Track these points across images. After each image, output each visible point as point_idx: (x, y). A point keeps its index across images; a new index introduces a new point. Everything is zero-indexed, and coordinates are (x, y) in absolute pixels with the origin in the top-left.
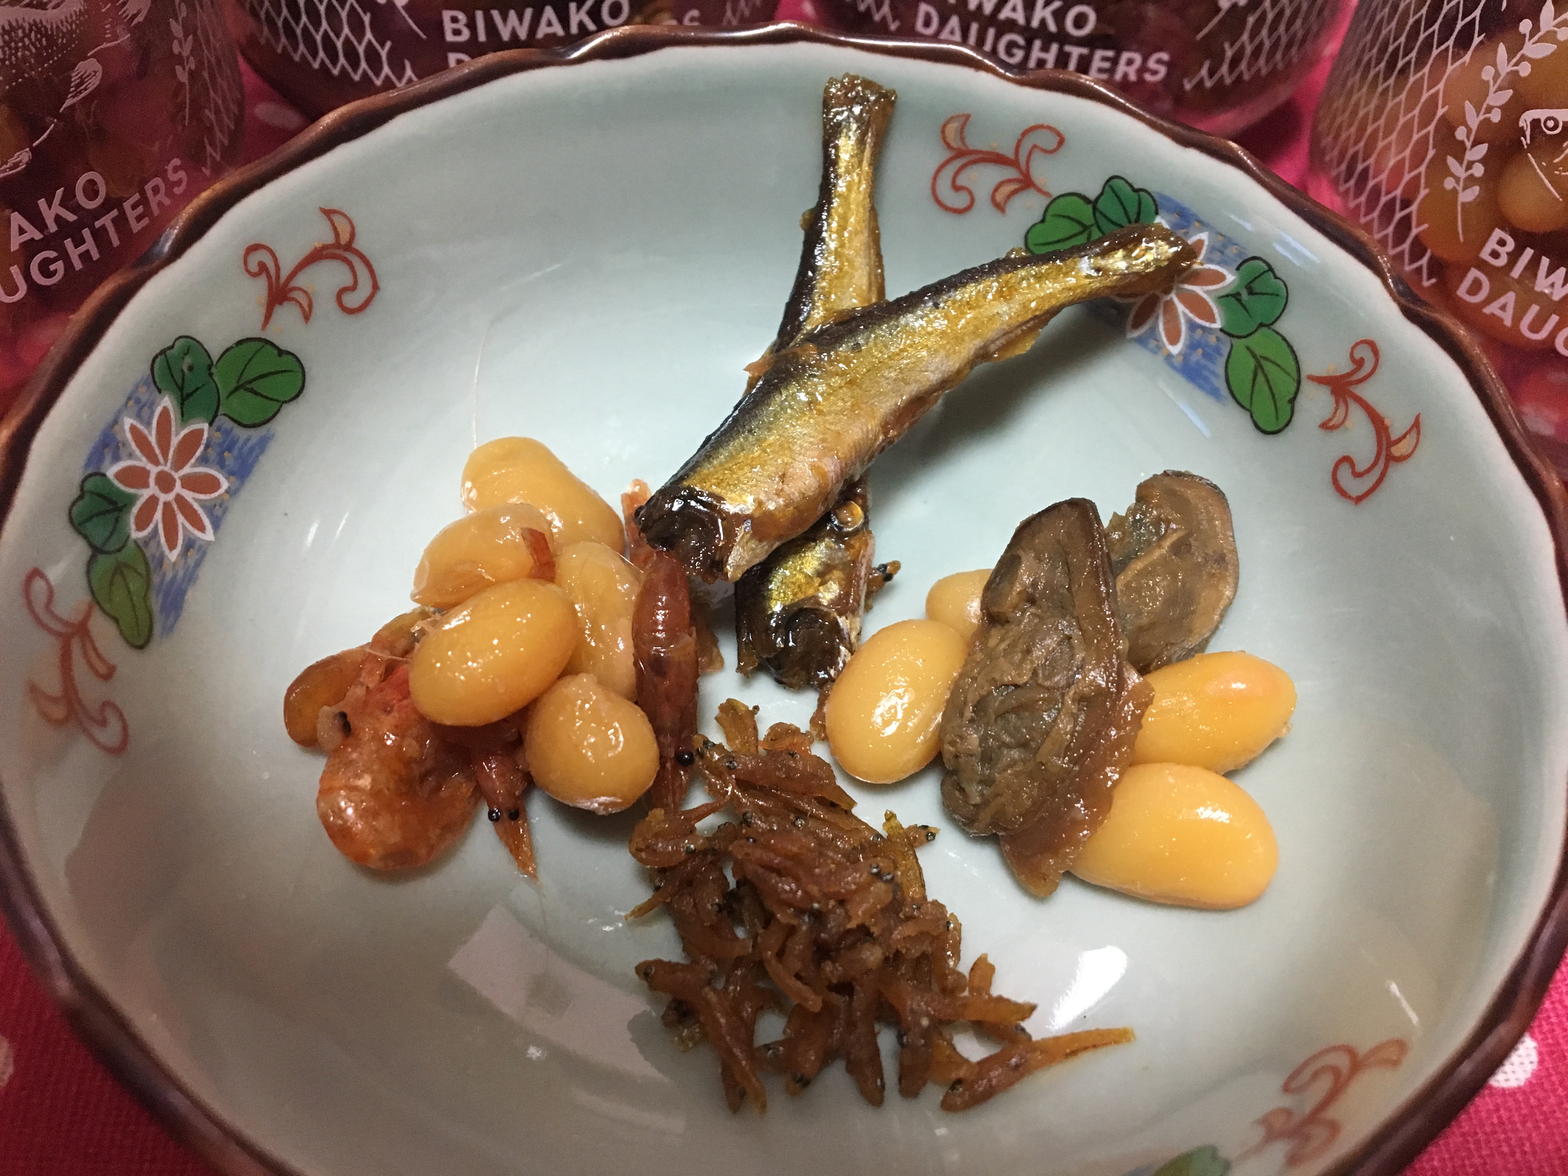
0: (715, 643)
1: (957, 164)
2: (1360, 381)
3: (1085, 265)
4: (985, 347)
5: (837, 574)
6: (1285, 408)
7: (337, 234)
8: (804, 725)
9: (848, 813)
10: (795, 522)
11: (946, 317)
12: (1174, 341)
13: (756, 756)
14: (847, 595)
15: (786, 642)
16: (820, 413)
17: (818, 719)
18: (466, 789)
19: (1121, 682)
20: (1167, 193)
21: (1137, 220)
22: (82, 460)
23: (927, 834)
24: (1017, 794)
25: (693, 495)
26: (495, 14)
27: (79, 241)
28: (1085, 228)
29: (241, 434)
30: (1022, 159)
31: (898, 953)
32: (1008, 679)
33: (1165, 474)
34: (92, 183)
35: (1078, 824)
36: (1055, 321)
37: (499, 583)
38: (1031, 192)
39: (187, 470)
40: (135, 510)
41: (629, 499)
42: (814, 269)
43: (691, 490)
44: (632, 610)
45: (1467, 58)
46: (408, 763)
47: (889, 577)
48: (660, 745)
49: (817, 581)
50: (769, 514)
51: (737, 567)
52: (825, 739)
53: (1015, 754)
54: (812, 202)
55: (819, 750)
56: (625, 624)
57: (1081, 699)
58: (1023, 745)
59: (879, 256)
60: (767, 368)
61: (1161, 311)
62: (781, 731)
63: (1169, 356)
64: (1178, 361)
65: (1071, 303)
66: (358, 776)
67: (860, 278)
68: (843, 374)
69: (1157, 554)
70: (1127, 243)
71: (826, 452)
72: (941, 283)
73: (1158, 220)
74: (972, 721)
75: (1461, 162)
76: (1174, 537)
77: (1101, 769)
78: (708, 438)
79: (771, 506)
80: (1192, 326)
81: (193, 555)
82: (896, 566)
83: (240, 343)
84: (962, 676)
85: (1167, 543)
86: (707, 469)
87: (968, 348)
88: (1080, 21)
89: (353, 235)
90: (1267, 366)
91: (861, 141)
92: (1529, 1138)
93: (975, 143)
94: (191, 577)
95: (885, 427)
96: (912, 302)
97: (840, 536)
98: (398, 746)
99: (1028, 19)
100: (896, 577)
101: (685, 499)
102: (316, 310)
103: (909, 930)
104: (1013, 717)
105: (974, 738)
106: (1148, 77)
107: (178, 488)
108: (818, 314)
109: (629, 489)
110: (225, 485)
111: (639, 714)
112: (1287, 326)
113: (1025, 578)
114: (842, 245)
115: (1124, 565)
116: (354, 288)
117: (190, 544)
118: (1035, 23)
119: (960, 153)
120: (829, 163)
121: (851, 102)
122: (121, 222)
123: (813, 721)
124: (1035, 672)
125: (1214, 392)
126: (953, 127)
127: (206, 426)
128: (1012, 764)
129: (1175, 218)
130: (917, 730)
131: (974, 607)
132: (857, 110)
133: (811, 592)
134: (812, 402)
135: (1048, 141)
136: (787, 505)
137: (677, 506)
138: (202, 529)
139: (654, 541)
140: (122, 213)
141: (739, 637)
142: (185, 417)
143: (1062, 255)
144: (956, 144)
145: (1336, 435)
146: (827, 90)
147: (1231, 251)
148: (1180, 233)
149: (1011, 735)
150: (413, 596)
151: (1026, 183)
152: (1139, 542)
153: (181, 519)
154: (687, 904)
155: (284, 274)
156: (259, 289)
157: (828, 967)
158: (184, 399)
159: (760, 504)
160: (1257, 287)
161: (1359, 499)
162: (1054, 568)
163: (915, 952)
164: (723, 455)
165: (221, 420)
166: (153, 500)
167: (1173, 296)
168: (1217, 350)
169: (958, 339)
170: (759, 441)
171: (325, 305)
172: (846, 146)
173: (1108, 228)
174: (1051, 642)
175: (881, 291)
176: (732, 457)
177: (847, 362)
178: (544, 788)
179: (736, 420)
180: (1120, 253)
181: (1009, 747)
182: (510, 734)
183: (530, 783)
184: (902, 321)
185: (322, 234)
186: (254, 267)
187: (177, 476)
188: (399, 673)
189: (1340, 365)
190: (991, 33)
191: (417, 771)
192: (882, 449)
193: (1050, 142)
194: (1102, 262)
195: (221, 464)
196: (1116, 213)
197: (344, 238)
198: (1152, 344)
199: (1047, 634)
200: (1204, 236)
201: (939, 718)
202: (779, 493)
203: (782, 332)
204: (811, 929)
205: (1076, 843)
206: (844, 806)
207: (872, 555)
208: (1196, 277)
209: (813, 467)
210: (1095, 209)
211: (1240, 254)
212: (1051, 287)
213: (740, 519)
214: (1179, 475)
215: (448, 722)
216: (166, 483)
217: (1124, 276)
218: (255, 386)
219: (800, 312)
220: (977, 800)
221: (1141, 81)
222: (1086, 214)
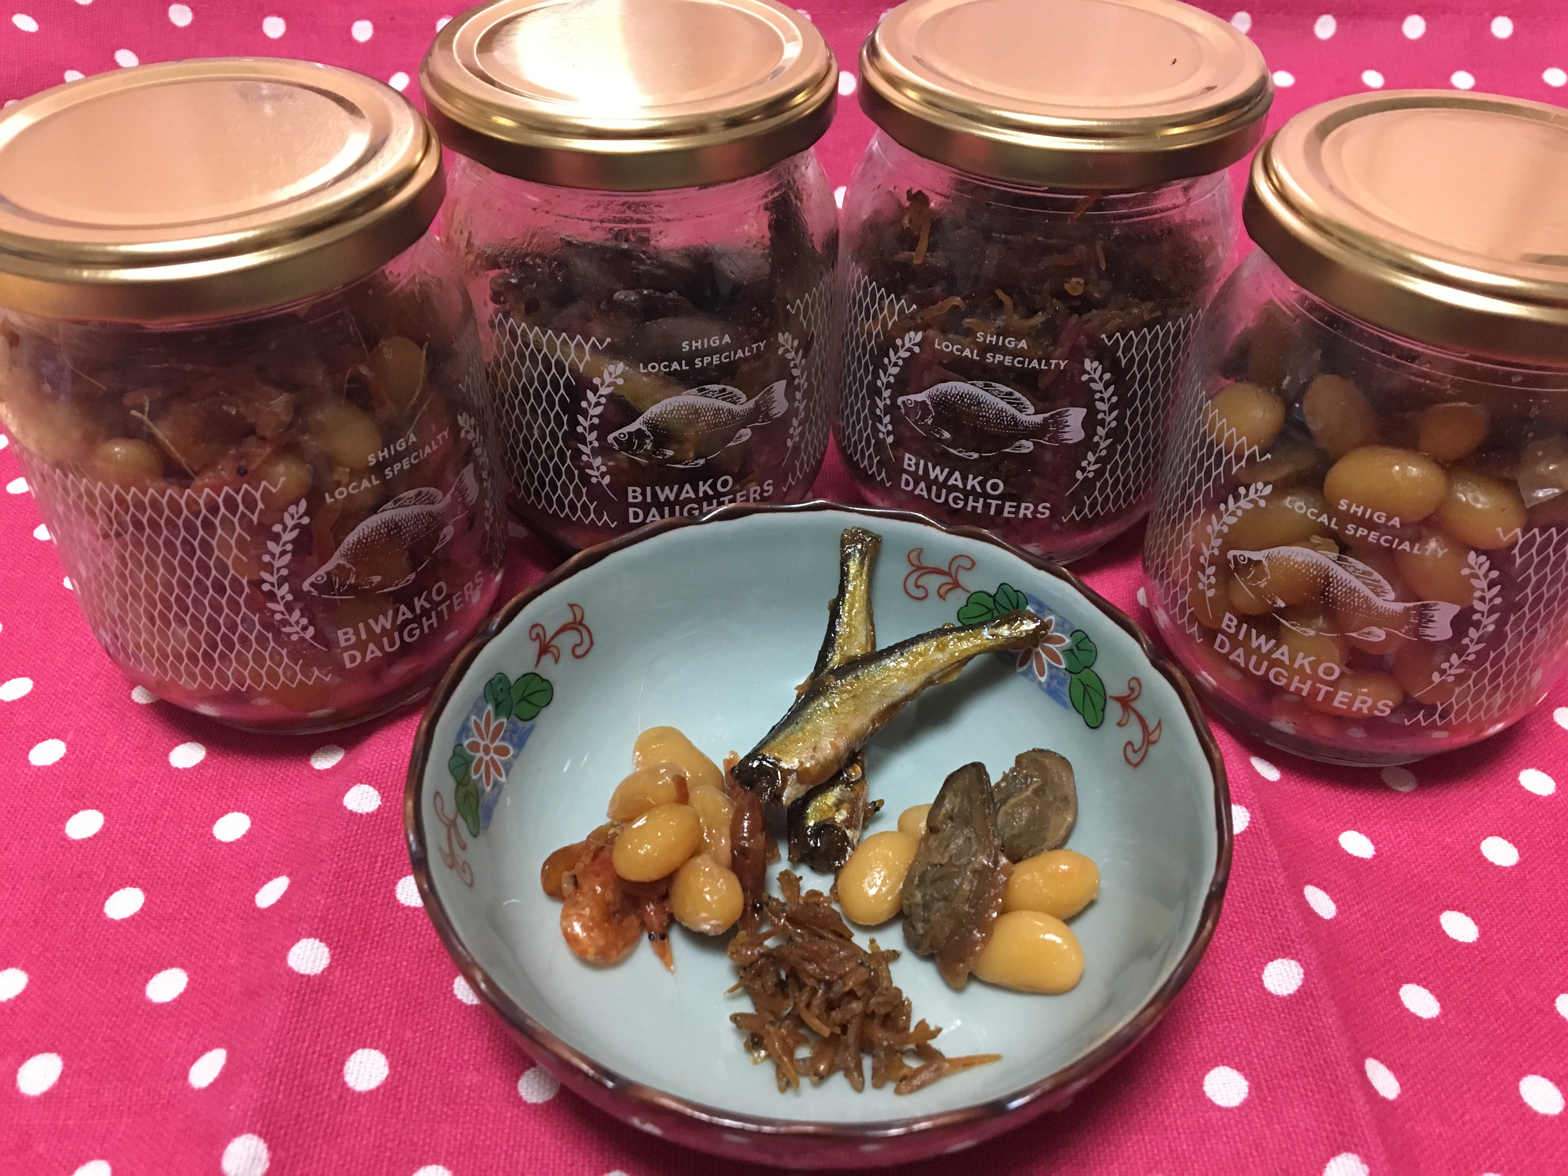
0: (776, 845)
1: (917, 574)
2: (1134, 699)
3: (986, 633)
4: (930, 677)
5: (846, 805)
6: (1100, 713)
7: (575, 617)
8: (826, 893)
9: (849, 940)
10: (821, 774)
11: (908, 660)
12: (1042, 675)
13: (798, 904)
14: (851, 817)
15: (816, 843)
16: (836, 713)
17: (834, 889)
18: (637, 923)
19: (996, 863)
20: (1033, 594)
21: (1017, 607)
22: (454, 737)
23: (894, 955)
24: (942, 928)
25: (764, 759)
26: (658, 488)
27: (429, 618)
28: (990, 610)
29: (521, 724)
30: (953, 573)
31: (873, 1012)
32: (936, 861)
33: (1034, 750)
34: (440, 587)
35: (975, 943)
36: (971, 664)
37: (658, 805)
38: (959, 590)
39: (497, 743)
40: (474, 764)
41: (727, 762)
42: (835, 633)
43: (764, 756)
44: (729, 823)
45: (1199, 520)
46: (608, 904)
47: (877, 809)
48: (746, 899)
49: (834, 809)
50: (807, 769)
51: (788, 798)
52: (838, 901)
53: (941, 904)
54: (834, 596)
55: (835, 907)
56: (726, 830)
57: (975, 872)
58: (946, 899)
59: (873, 625)
60: (807, 689)
61: (1033, 657)
62: (814, 894)
63: (1040, 682)
64: (1045, 686)
65: (979, 653)
66: (584, 909)
67: (861, 637)
68: (849, 692)
69: (1024, 795)
70: (1009, 620)
71: (839, 735)
72: (905, 641)
73: (1028, 608)
74: (918, 886)
75: (1204, 574)
76: (1035, 786)
77: (986, 910)
78: (774, 727)
79: (808, 765)
80: (1051, 667)
81: (496, 790)
82: (882, 802)
83: (524, 675)
84: (914, 862)
85: (1031, 789)
86: (773, 744)
87: (921, 677)
88: (995, 487)
89: (582, 618)
90: (1091, 691)
91: (862, 563)
92: (1239, 1134)
93: (926, 563)
94: (495, 802)
95: (873, 722)
96: (889, 652)
97: (847, 783)
98: (602, 894)
99: (965, 485)
100: (882, 809)
101: (760, 760)
102: (562, 656)
103: (880, 999)
104: (939, 883)
105: (918, 896)
106: (1038, 515)
107: (492, 754)
108: (837, 658)
109: (727, 757)
110: (512, 752)
111: (733, 878)
112: (1098, 668)
113: (947, 806)
114: (851, 620)
115: (1004, 802)
116: (580, 645)
117: (496, 783)
118: (969, 488)
119: (918, 568)
120: (844, 574)
121: (856, 542)
122: (450, 608)
123: (831, 890)
124: (951, 857)
125: (1064, 704)
126: (913, 555)
127: (505, 720)
128: (939, 910)
129: (1037, 607)
130: (888, 893)
131: (923, 825)
132: (859, 546)
133: (830, 815)
134: (832, 707)
135: (967, 563)
136: (816, 764)
137: (756, 764)
138: (500, 775)
139: (742, 784)
140: (452, 602)
141: (789, 840)
142: (497, 715)
143: (971, 627)
144: (916, 563)
145: (1126, 729)
146: (842, 535)
147: (1067, 626)
148: (1039, 615)
149: (938, 893)
150: (608, 815)
151: (956, 585)
152: (1015, 788)
153: (492, 769)
154: (757, 986)
155: (548, 638)
156: (535, 646)
157: (833, 1014)
158: (497, 706)
159: (801, 763)
160: (1081, 646)
161: (1136, 766)
162: (963, 800)
163: (882, 1011)
164: (781, 737)
165: (513, 717)
166: (481, 759)
167: (1039, 649)
168: (1064, 680)
169: (915, 673)
170: (802, 729)
171: (566, 653)
172: (853, 567)
173: (1002, 611)
174: (960, 841)
175: (874, 645)
176: (786, 738)
177: (852, 685)
178: (679, 924)
179: (789, 717)
180: (1006, 626)
181: (938, 900)
182: (662, 890)
183: (672, 920)
184: (883, 663)
185: (568, 617)
186: (534, 636)
187: (492, 746)
188: (604, 854)
189: (1124, 691)
190: (944, 491)
191: (612, 909)
192: (872, 734)
193: (968, 564)
194: (995, 631)
195: (511, 741)
196: (1006, 603)
197: (578, 619)
198: (1031, 676)
199: (957, 837)
200: (1052, 617)
201: (901, 886)
202: (812, 757)
203: (816, 667)
204: (825, 992)
205: (973, 953)
206: (846, 935)
207: (867, 795)
208: (1051, 640)
209: (831, 743)
210: (995, 600)
211: (1072, 628)
212: (965, 645)
213: (790, 771)
214: (1041, 751)
215: (633, 878)
216: (487, 750)
217: (1007, 638)
218: (531, 698)
219: (827, 657)
220: (921, 931)
221: (1035, 517)
222: (990, 603)
